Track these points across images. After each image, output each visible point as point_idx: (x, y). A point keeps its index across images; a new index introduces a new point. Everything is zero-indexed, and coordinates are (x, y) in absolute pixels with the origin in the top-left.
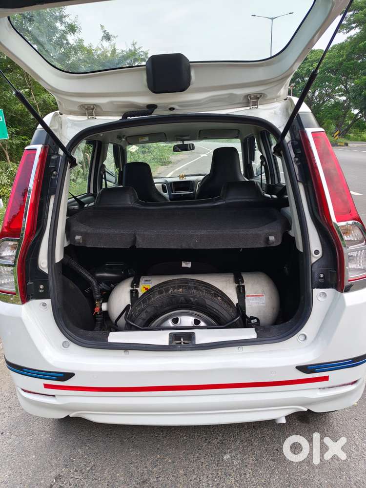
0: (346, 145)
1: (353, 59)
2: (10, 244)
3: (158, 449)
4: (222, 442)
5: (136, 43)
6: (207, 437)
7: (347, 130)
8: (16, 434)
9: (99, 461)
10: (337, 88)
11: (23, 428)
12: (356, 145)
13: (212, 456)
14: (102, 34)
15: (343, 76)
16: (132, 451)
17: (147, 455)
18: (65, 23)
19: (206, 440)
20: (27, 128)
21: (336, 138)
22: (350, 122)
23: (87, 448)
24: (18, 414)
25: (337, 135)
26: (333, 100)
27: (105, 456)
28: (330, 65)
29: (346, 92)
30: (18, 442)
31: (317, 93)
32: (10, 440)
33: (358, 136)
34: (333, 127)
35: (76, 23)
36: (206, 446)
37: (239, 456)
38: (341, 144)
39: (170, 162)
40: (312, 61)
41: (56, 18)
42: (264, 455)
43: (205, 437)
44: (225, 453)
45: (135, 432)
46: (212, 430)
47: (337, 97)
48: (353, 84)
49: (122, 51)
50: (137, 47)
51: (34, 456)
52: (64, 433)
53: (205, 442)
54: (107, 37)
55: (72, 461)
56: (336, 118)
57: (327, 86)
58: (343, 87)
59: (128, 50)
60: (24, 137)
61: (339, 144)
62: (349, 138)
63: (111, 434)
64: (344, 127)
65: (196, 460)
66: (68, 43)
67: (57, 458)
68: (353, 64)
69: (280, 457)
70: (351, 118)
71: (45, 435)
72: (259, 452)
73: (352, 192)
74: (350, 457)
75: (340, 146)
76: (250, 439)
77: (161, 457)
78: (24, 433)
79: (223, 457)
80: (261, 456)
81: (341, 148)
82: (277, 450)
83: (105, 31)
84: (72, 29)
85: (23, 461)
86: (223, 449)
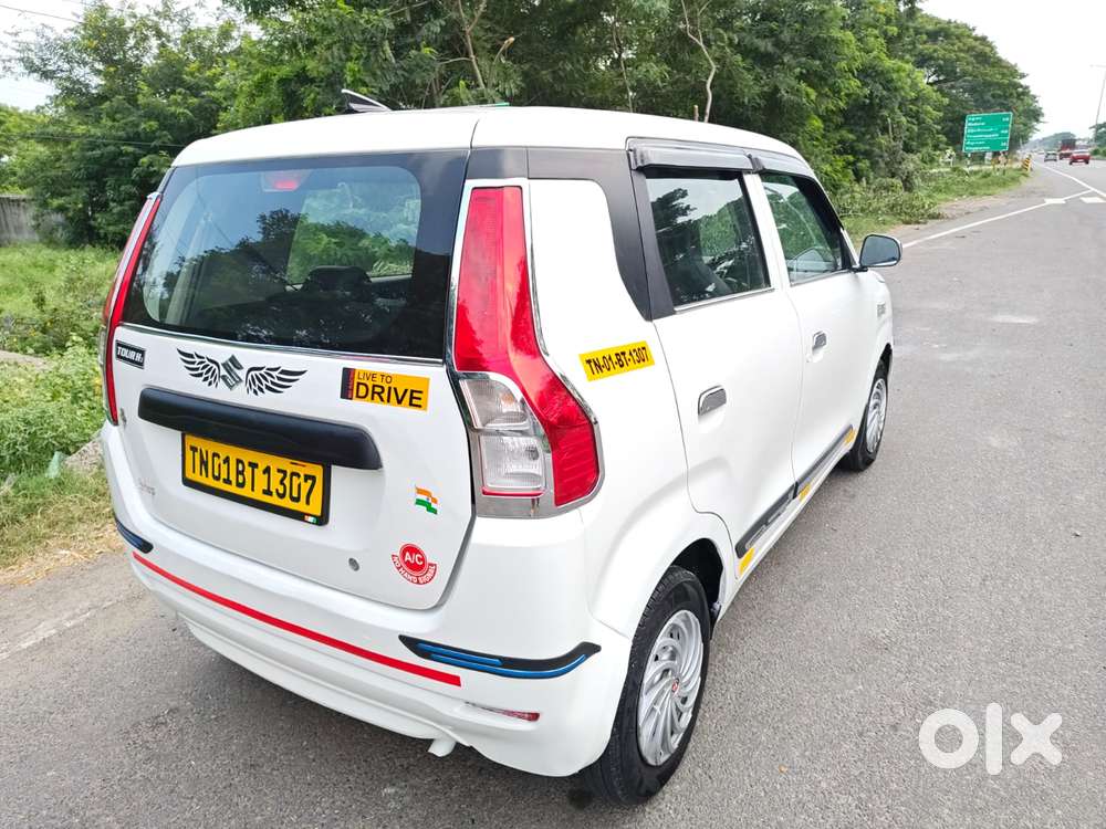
3: (315, 733)
4: (408, 768)
13: (370, 779)
17: (293, 735)
19: (390, 753)
23: (239, 691)
32: (174, 642)
36: (380, 760)
37: (408, 798)
44: (393, 785)
51: (176, 673)
53: (384, 756)
55: (206, 699)
65: (344, 773)
86: (397, 777)
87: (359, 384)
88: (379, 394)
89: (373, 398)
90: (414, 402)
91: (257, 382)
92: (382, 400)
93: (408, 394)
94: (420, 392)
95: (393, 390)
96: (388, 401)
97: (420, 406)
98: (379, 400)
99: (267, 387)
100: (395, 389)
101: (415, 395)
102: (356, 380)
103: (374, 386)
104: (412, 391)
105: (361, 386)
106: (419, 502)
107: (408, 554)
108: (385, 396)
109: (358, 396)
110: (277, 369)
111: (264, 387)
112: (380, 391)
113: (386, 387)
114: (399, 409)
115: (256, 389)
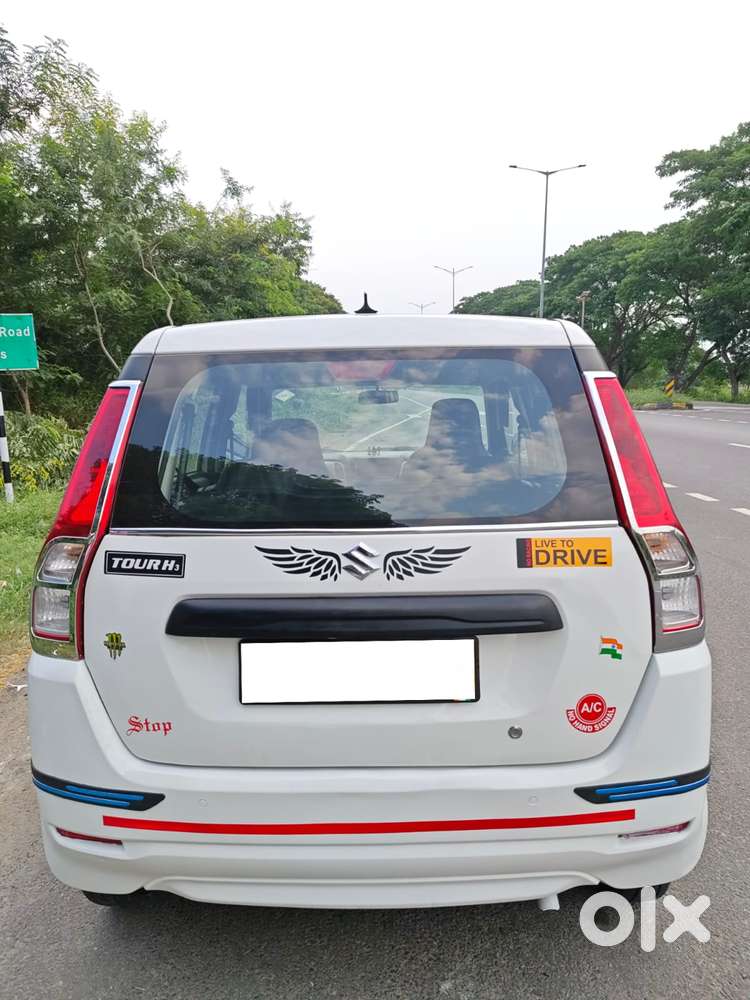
0: (690, 407)
1: (697, 251)
2: (65, 547)
3: (312, 969)
4: (439, 959)
5: (289, 205)
6: (410, 948)
7: (691, 380)
8: (26, 940)
9: (193, 992)
10: (670, 302)
11: (42, 928)
12: (708, 409)
13: (417, 985)
14: (225, 185)
15: (680, 280)
16: (258, 974)
17: (288, 982)
18: (157, 163)
19: (407, 953)
20: (70, 350)
21: (669, 394)
22: (696, 365)
23: (169, 967)
24: (32, 901)
25: (671, 388)
26: (663, 324)
27: (204, 982)
28: (658, 259)
29: (687, 310)
30: (28, 956)
31: (632, 310)
32: (13, 951)
33: (714, 392)
34: (664, 372)
35: (176, 165)
36: (406, 965)
37: (471, 985)
38: (678, 405)
39: (349, 427)
40: (622, 252)
41: (141, 154)
42: (521, 984)
43: (405, 948)
44: (444, 979)
45: (267, 938)
46: (418, 935)
47: (671, 317)
48: (699, 297)
49: (264, 218)
50: (292, 211)
51: (61, 982)
52: (123, 938)
53: (405, 958)
54: (234, 190)
55: (138, 993)
56: (670, 357)
57: (651, 297)
58: (682, 301)
59: (273, 216)
60: (62, 368)
61: (675, 405)
62: (695, 395)
63: (218, 941)
64: (684, 375)
65: (385, 992)
66: (160, 199)
67: (107, 987)
68: (698, 261)
69: (551, 988)
70: (697, 357)
71: (84, 942)
72: (509, 977)
73: (666, 485)
74: (685, 987)
75: (677, 408)
76: (492, 952)
77: (317, 987)
78: (41, 937)
79: (439, 987)
80: (513, 985)
81: (677, 414)
82: (545, 974)
83: (230, 180)
84: (170, 174)
85: (39, 991)
86: (439, 971)
87: (537, 552)
88: (562, 558)
89: (555, 563)
90: (600, 560)
91: (401, 566)
92: (566, 563)
93: (592, 555)
94: (604, 551)
95: (576, 554)
96: (573, 563)
97: (605, 563)
98: (563, 563)
99: (417, 570)
100: (579, 552)
101: (599, 554)
102: (534, 549)
103: (555, 552)
104: (596, 551)
105: (541, 554)
106: (604, 651)
107: (585, 705)
108: (568, 558)
109: (538, 563)
110: (432, 549)
111: (412, 571)
112: (562, 555)
113: (568, 550)
114: (584, 567)
115: (401, 573)
